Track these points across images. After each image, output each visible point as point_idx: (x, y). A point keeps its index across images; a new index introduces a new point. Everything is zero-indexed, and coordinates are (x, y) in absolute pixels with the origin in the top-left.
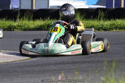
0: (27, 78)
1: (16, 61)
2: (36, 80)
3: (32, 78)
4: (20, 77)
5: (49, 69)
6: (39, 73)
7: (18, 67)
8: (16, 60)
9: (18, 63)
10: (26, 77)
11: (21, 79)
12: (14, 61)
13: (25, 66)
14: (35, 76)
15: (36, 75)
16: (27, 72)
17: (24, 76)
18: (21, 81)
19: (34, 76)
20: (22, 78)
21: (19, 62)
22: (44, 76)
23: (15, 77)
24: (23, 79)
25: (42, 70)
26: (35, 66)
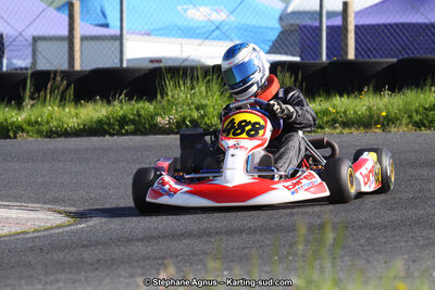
0: (61, 285)
1: (23, 233)
3: (77, 285)
4: (40, 282)
5: (129, 255)
6: (97, 269)
7: (32, 249)
8: (26, 229)
9: (33, 239)
10: (58, 281)
11: (41, 287)
12: (19, 234)
13: (53, 247)
14: (86, 278)
15: (90, 274)
16: (61, 266)
19: (83, 279)
20: (46, 283)
21: (36, 234)
22: (112, 279)
23: (23, 282)
24: (47, 286)
25: (107, 258)
26: (84, 246)
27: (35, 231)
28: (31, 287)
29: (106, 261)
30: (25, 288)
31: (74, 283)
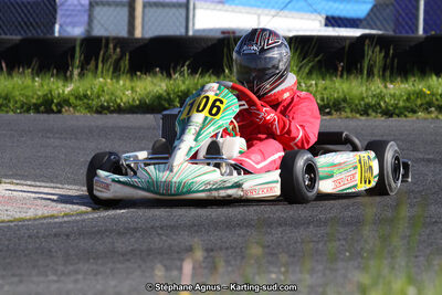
0: (80, 277)
1: (52, 217)
2: (113, 283)
3: (99, 277)
4: (55, 272)
5: (170, 246)
6: (129, 260)
7: (56, 235)
8: (55, 213)
9: (61, 224)
10: (77, 272)
11: (55, 278)
12: (45, 218)
13: (81, 234)
14: (112, 270)
15: (119, 266)
16: (87, 256)
17: (71, 268)
18: (54, 287)
19: (108, 271)
20: (63, 274)
21: (66, 219)
22: (143, 271)
24: (63, 278)
25: (144, 248)
26: (119, 233)
27: (66, 215)
28: (42, 279)
29: (141, 251)
30: (35, 279)
31: (96, 275)
